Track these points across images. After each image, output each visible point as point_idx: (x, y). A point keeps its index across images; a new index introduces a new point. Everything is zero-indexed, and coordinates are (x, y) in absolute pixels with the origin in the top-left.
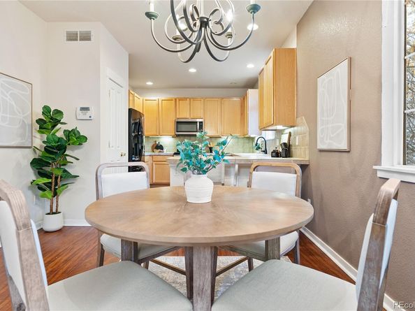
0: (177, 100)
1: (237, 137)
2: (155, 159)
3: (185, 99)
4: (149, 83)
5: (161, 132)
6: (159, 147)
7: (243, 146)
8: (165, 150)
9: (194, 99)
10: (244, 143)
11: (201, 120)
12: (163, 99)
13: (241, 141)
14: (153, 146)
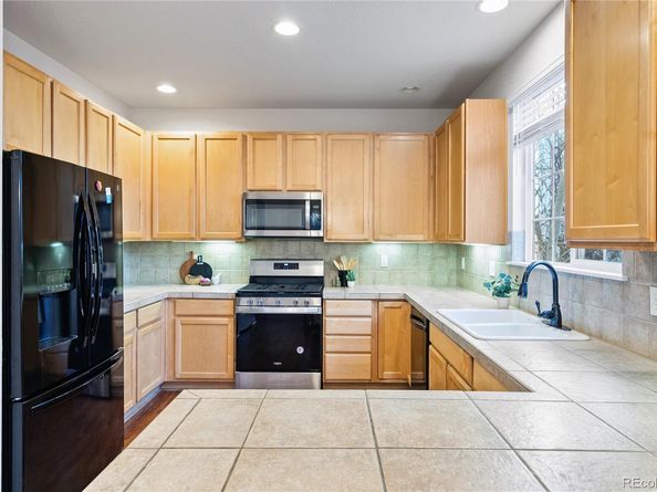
0: (250, 139)
1: (417, 244)
2: (182, 308)
3: (271, 136)
4: (167, 89)
5: (203, 228)
6: (201, 270)
7: (431, 269)
8: (216, 278)
9: (297, 136)
10: (434, 259)
11: (315, 196)
12: (209, 134)
13: (426, 253)
14: (184, 266)
